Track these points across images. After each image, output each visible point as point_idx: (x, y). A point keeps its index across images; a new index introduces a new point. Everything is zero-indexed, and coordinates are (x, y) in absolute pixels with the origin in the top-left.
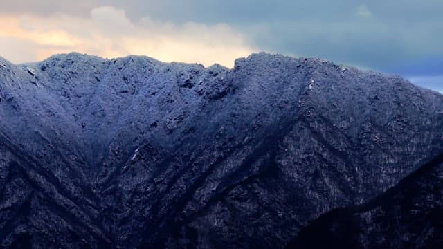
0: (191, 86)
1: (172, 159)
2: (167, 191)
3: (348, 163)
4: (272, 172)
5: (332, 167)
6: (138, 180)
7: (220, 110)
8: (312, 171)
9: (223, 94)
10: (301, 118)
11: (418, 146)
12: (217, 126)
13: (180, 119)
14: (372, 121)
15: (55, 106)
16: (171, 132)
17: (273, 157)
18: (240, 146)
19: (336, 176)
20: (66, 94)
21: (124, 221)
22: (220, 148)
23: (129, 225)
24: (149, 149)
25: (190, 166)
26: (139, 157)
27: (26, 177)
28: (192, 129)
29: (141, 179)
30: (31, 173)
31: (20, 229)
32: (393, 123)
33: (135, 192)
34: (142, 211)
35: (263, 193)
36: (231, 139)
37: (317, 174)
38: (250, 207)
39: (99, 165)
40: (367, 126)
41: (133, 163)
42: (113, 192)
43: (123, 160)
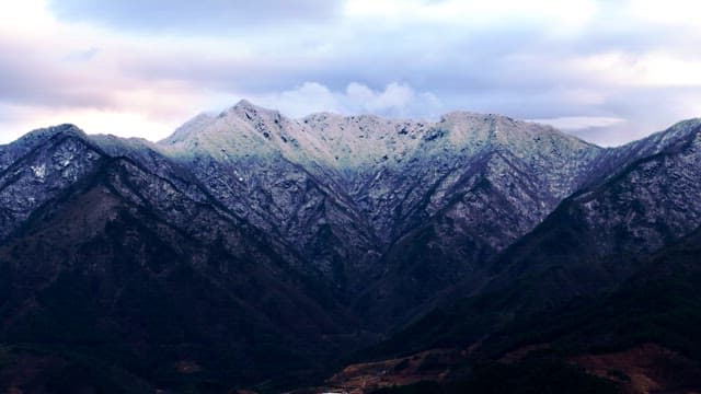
0: (406, 133)
1: (405, 178)
2: (406, 198)
3: (530, 180)
4: (484, 185)
5: (521, 182)
6: (382, 192)
7: (434, 147)
8: (509, 184)
9: (435, 137)
10: (496, 151)
11: (570, 169)
12: (434, 157)
13: (404, 154)
14: (539, 153)
15: (319, 145)
16: (399, 161)
17: (482, 175)
18: (454, 169)
19: (524, 187)
20: (323, 138)
21: (375, 218)
22: (438, 171)
23: (380, 221)
24: (387, 172)
25: (419, 183)
26: (380, 178)
27: (318, 188)
28: (416, 160)
29: (384, 191)
30: (320, 187)
31: (322, 221)
32: (552, 155)
33: (381, 200)
34: (389, 212)
35: (485, 197)
36: (445, 165)
37: (512, 186)
38: (479, 205)
39: (353, 183)
40: (537, 158)
41: (377, 181)
42: (365, 200)
43: (369, 180)
